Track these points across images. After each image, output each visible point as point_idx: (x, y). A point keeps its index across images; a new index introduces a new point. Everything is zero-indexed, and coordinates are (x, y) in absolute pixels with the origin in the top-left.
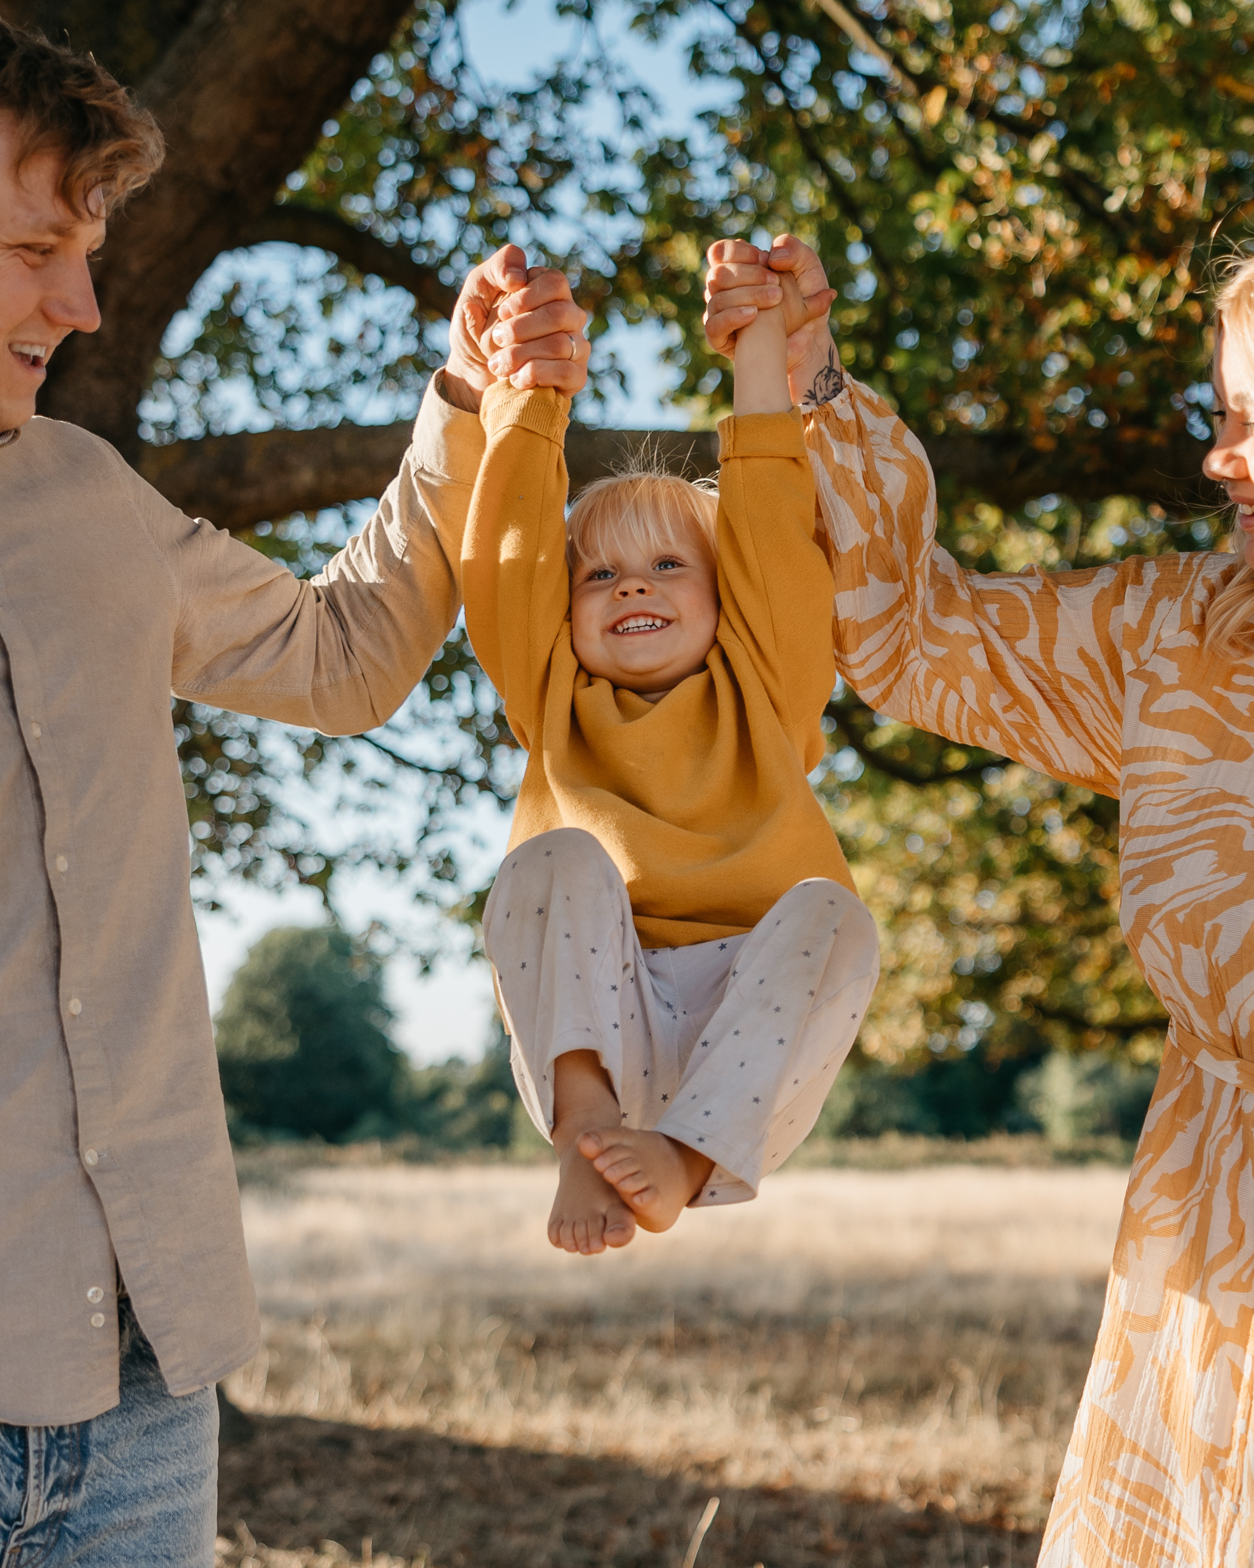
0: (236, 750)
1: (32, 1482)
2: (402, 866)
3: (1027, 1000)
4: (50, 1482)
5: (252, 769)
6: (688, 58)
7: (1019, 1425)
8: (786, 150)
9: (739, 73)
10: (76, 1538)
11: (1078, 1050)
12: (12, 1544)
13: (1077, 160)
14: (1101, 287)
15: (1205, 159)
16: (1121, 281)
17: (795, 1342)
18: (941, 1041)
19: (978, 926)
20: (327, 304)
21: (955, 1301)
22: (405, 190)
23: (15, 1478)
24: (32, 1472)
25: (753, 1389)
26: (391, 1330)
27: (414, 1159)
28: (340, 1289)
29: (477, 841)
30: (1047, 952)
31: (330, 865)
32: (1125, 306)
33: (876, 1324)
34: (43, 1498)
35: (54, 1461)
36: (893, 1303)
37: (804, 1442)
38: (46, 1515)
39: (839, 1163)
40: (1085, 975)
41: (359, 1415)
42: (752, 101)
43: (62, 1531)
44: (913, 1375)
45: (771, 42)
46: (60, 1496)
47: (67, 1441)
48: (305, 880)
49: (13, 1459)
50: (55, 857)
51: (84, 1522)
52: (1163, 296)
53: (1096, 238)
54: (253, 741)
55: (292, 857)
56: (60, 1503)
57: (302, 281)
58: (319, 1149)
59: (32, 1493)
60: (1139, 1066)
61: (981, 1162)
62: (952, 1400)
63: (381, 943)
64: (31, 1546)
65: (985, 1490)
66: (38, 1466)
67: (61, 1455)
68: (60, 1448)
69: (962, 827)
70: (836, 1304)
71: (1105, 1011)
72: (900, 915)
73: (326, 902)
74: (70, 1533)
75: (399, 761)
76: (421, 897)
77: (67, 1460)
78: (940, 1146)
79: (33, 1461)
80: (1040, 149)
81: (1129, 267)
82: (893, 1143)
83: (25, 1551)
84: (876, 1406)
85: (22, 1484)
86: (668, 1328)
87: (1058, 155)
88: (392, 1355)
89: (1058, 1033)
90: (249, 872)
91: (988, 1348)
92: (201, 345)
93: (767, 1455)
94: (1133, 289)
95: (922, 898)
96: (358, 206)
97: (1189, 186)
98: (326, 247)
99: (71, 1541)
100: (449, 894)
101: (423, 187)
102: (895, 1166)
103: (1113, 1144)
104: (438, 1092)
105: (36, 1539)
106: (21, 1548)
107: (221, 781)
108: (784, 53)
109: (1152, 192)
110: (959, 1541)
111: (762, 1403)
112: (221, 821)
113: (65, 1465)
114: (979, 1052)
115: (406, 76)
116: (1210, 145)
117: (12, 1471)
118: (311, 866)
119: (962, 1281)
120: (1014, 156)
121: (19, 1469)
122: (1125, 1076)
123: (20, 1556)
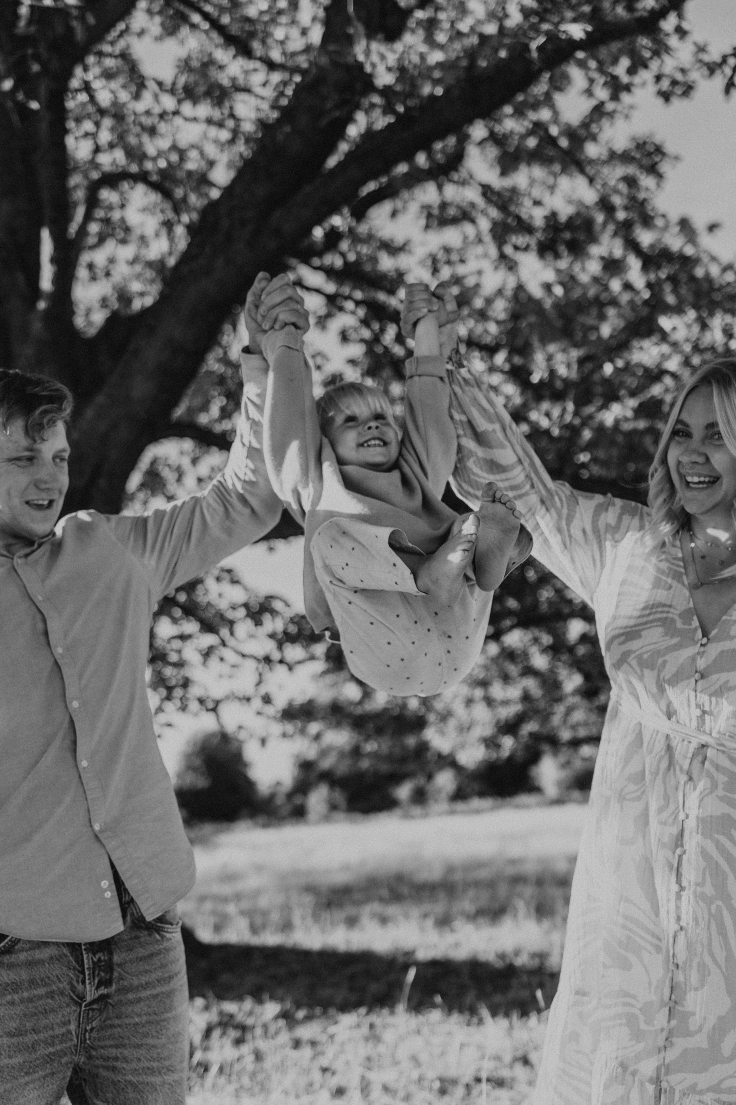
0: (173, 657)
1: (87, 982)
2: (248, 700)
3: (531, 734)
4: (96, 981)
5: (180, 664)
6: (340, 337)
7: (546, 924)
8: (387, 373)
9: (362, 341)
10: (113, 1006)
11: (555, 754)
12: (83, 1009)
13: (517, 360)
14: (534, 416)
15: (575, 354)
16: (543, 412)
17: (442, 895)
18: (494, 755)
19: (506, 703)
20: (195, 461)
21: (510, 871)
22: (223, 409)
23: (80, 980)
24: (87, 977)
25: (425, 916)
26: (263, 902)
27: (265, 826)
28: (241, 886)
29: (280, 687)
30: (537, 712)
31: (217, 703)
32: (545, 423)
33: (477, 884)
34: (93, 988)
35: (97, 972)
36: (483, 874)
37: (450, 938)
38: (96, 996)
39: (452, 812)
40: (556, 720)
41: (256, 941)
42: (370, 352)
43: (107, 1003)
44: (496, 906)
45: (376, 326)
46: (103, 988)
47: (103, 963)
48: (208, 710)
49: (79, 971)
50: (71, 702)
51: (116, 999)
52: (562, 416)
53: (530, 394)
54: (179, 652)
55: (201, 701)
56: (103, 991)
57: (182, 453)
58: (225, 825)
59: (88, 987)
60: (584, 759)
61: (517, 807)
62: (515, 916)
63: (242, 736)
64: (93, 1010)
65: (534, 955)
66: (89, 975)
67: (100, 970)
68: (100, 967)
69: (494, 660)
70: (458, 877)
71: (566, 735)
72: (469, 702)
73: (218, 720)
74: (110, 1004)
75: (243, 656)
76: (259, 713)
77: (103, 971)
78: (499, 801)
79: (87, 973)
80: (500, 358)
81: (545, 405)
82: (476, 803)
83: (90, 1012)
84: (481, 921)
85: (84, 982)
86: (385, 893)
87: (508, 360)
88: (265, 914)
89: (546, 747)
90: (183, 708)
91: (529, 891)
92: (143, 486)
93: (435, 946)
94: (548, 415)
95: (479, 693)
96: (203, 419)
97: (569, 366)
98: (192, 437)
99: (111, 1007)
100: (270, 710)
101: (231, 407)
102: (478, 812)
103: (576, 794)
104: (272, 797)
105: (95, 1007)
106: (89, 1010)
107: (168, 672)
108: (382, 330)
109: (552, 372)
110: (525, 979)
111: (430, 922)
112: (170, 689)
113: (102, 974)
114: (510, 759)
115: (220, 360)
116: (576, 345)
117: (79, 977)
118: (211, 705)
119: (513, 862)
120: (489, 363)
121: (81, 976)
122: (578, 765)
123: (88, 1014)
